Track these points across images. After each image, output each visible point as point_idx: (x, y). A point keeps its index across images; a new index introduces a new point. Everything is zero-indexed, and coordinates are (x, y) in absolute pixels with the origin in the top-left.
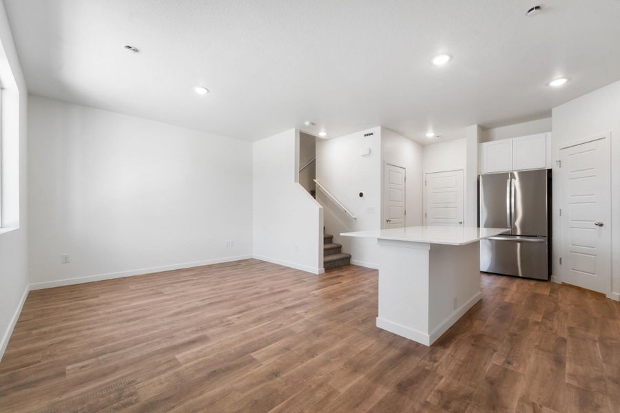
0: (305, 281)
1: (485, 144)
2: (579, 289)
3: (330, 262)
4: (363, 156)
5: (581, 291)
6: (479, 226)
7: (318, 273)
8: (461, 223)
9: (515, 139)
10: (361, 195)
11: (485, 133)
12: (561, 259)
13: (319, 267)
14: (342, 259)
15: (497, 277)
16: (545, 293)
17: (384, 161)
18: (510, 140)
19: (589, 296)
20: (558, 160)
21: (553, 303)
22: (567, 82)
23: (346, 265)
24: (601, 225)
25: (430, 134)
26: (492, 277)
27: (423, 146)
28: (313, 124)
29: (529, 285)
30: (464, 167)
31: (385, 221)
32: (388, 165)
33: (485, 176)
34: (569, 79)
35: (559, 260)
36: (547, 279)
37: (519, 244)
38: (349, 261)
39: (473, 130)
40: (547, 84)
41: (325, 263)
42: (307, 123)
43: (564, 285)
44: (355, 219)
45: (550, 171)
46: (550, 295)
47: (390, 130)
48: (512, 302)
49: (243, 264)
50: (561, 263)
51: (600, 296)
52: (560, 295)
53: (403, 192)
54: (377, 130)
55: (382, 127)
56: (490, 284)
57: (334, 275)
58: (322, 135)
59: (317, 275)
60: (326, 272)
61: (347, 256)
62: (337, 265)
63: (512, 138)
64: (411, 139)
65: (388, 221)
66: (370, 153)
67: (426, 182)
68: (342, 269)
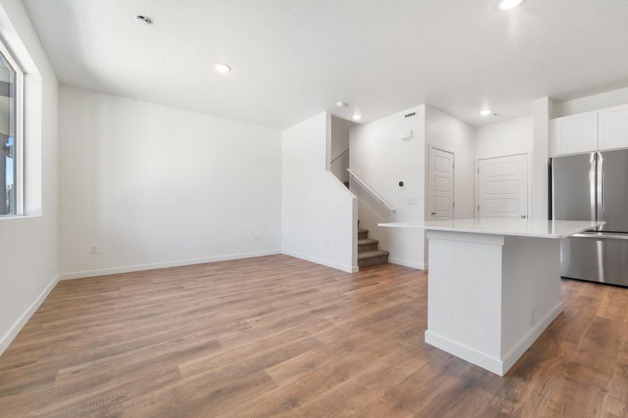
0: (336, 280)
1: (558, 120)
3: (364, 259)
4: (404, 139)
6: (550, 218)
7: (351, 272)
8: (524, 217)
9: (602, 111)
10: (401, 184)
11: (558, 107)
13: (353, 265)
14: (379, 257)
15: (579, 283)
17: (429, 145)
18: (594, 113)
23: (383, 264)
25: (485, 112)
26: (571, 283)
27: (474, 129)
28: (346, 105)
30: (530, 149)
31: (430, 214)
32: (433, 150)
33: (557, 159)
37: (599, 243)
38: (387, 259)
39: (543, 104)
41: (359, 260)
42: (339, 104)
44: (394, 211)
47: (435, 109)
48: (608, 317)
49: (271, 259)
53: (452, 180)
54: (420, 109)
55: (426, 105)
56: (571, 292)
57: (370, 275)
58: (356, 117)
59: (350, 274)
60: (360, 271)
61: (384, 253)
62: (373, 262)
63: (597, 111)
64: (461, 120)
65: (433, 213)
66: (411, 137)
67: (478, 169)
68: (379, 267)
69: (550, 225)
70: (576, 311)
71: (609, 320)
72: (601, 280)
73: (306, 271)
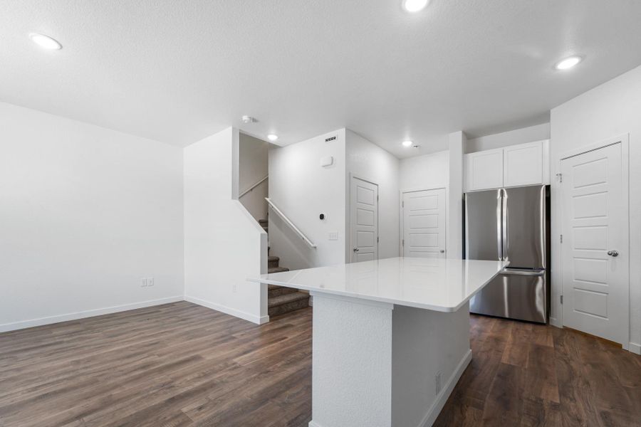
0: (234, 338)
1: (471, 155)
2: (585, 335)
3: (279, 305)
4: (324, 166)
5: (591, 339)
6: (464, 258)
7: (258, 323)
8: (443, 252)
9: (506, 149)
10: (322, 217)
11: (471, 142)
12: (562, 297)
13: (262, 314)
14: (297, 301)
15: (487, 320)
16: (548, 345)
17: (350, 174)
18: (500, 150)
19: (602, 347)
20: (559, 173)
21: (563, 363)
22: (580, 63)
23: (303, 308)
24: (615, 255)
25: (407, 143)
26: (481, 320)
27: (400, 160)
29: (527, 331)
30: (446, 184)
31: (352, 251)
32: (355, 181)
33: (470, 194)
34: (582, 57)
35: (559, 298)
36: (545, 322)
37: (505, 279)
38: (308, 302)
39: (457, 138)
40: (554, 67)
41: (270, 308)
42: (245, 118)
43: (566, 329)
44: (315, 247)
45: (548, 188)
46: (555, 349)
47: (358, 135)
48: (512, 364)
50: (562, 302)
51: (615, 347)
52: (567, 348)
53: (376, 213)
54: (341, 133)
55: (347, 130)
56: (480, 331)
57: (281, 325)
58: (272, 138)
59: (258, 326)
60: (270, 321)
61: (304, 295)
62: (290, 308)
63: (502, 148)
64: (384, 150)
65: (355, 250)
66: (332, 163)
67: (403, 202)
68: (296, 313)
69: (464, 264)
70: (484, 357)
71: (513, 367)
72: (507, 315)
73: (201, 326)
